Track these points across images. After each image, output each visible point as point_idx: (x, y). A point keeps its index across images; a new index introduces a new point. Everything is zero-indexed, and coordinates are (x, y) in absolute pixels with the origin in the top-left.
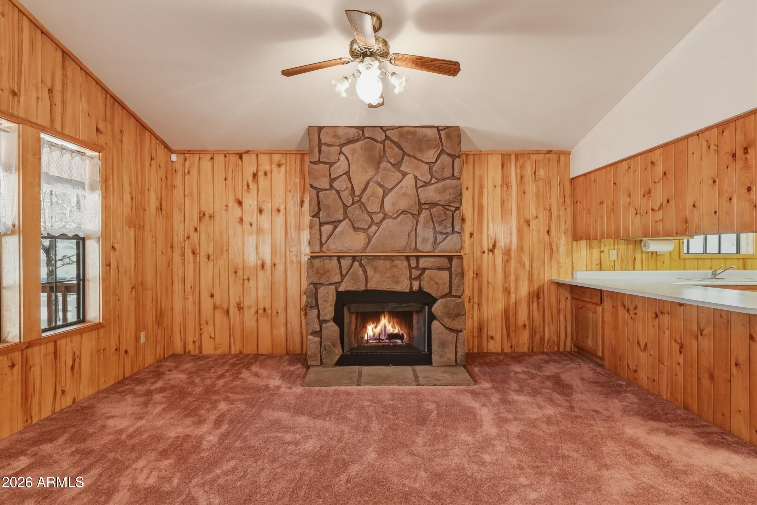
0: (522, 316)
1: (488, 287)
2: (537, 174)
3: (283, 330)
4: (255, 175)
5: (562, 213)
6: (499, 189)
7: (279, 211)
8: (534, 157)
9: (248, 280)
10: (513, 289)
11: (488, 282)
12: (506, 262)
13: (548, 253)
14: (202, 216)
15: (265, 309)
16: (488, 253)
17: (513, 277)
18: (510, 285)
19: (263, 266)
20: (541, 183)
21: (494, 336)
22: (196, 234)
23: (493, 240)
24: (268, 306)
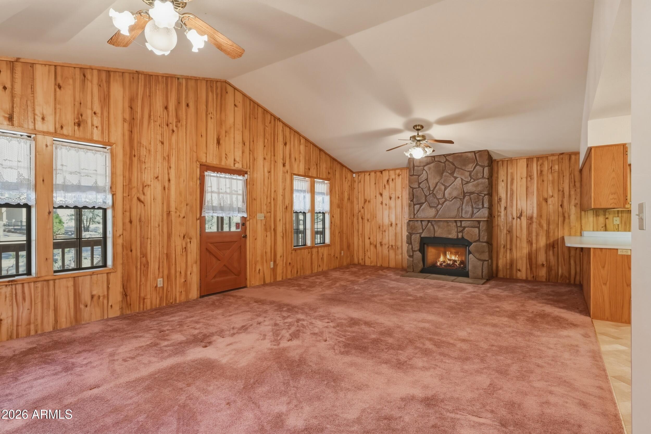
0: (542, 258)
1: (517, 240)
2: (552, 168)
3: (400, 256)
4: (388, 181)
5: (572, 193)
6: (524, 180)
7: (399, 198)
8: (550, 158)
9: (385, 231)
10: (534, 241)
11: (517, 236)
12: (530, 225)
13: (561, 219)
14: (365, 201)
15: (392, 246)
16: (517, 219)
17: (534, 234)
18: (532, 239)
19: (391, 225)
20: (556, 175)
21: (521, 269)
22: (363, 210)
23: (520, 211)
24: (394, 244)
